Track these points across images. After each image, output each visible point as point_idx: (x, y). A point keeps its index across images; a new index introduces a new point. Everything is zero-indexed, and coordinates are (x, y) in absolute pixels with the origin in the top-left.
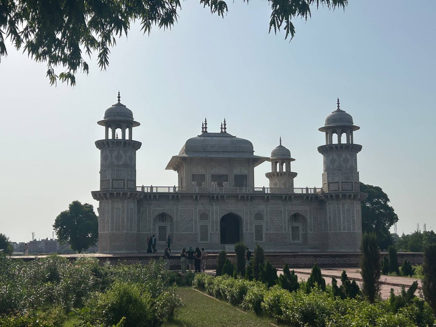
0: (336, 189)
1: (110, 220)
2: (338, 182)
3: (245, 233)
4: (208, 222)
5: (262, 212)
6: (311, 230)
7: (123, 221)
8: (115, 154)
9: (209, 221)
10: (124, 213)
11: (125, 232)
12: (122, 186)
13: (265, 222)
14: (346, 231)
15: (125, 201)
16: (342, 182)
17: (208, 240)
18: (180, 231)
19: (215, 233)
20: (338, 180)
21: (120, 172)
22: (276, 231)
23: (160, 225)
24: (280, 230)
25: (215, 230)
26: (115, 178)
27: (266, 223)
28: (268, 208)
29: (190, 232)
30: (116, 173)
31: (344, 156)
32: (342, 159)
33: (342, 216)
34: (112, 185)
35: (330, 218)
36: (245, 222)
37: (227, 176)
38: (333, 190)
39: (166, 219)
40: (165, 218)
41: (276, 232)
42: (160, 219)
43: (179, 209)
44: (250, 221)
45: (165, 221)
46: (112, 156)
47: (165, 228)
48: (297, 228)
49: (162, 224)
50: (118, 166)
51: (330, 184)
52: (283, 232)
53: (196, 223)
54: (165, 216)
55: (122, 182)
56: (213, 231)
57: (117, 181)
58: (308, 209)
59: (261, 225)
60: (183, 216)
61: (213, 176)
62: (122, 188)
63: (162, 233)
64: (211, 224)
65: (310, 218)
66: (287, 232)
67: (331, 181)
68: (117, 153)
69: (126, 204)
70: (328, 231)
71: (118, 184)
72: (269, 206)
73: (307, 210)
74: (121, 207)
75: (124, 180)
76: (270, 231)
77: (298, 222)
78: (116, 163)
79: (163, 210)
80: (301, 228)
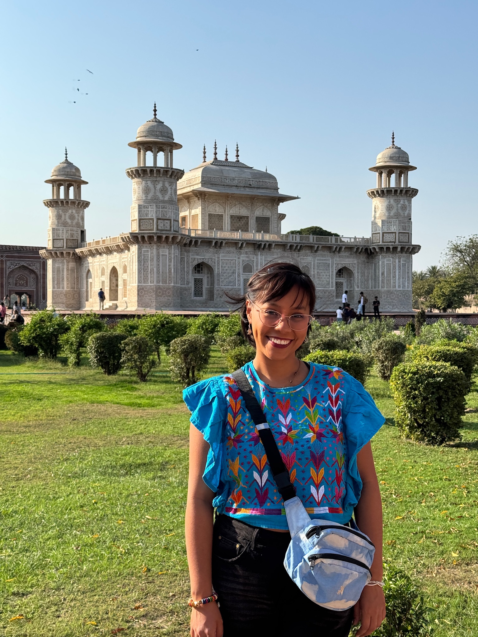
0: (391, 240)
1: (155, 269)
2: (395, 233)
5: (309, 265)
6: (358, 287)
7: (170, 271)
8: (159, 186)
10: (171, 261)
11: (172, 285)
12: (168, 228)
14: (401, 289)
15: (173, 246)
16: (399, 233)
18: (221, 286)
20: (395, 230)
21: (166, 210)
22: (323, 287)
23: (196, 278)
24: (327, 286)
26: (160, 217)
28: (316, 260)
29: (232, 287)
30: (162, 211)
31: (402, 202)
32: (399, 205)
33: (397, 271)
34: (157, 226)
35: (383, 274)
37: (247, 217)
38: (389, 241)
39: (202, 270)
40: (202, 268)
41: (323, 289)
42: (195, 270)
43: (221, 258)
45: (202, 273)
46: (155, 189)
47: (202, 281)
48: (342, 284)
49: (198, 276)
50: (163, 202)
51: (384, 234)
52: (330, 289)
53: (239, 275)
54: (201, 267)
55: (168, 222)
57: (161, 221)
58: (356, 262)
60: (225, 267)
61: (232, 217)
62: (168, 231)
63: (198, 288)
65: (358, 272)
66: (334, 288)
67: (386, 231)
68: (162, 185)
69: (173, 249)
70: (379, 288)
71: (164, 225)
72: (316, 258)
73: (355, 264)
74: (167, 254)
75: (170, 220)
77: (342, 277)
78: (161, 198)
79: (203, 259)
80: (345, 285)
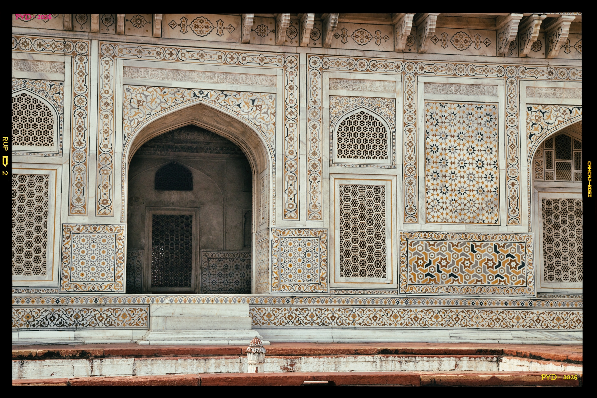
3: (282, 233)
4: (49, 154)
5: (384, 110)
9: (54, 149)
13: (399, 171)
17: (49, 266)
19: (95, 227)
22: (462, 222)
24: (485, 216)
25: (91, 206)
27: (404, 176)
28: (421, 86)
36: (280, 163)
41: (462, 228)
44: (314, 159)
52: (503, 229)
56: (79, 213)
59: (377, 188)
64: (66, 167)
66: (524, 229)
72: (422, 79)
76: (427, 221)
